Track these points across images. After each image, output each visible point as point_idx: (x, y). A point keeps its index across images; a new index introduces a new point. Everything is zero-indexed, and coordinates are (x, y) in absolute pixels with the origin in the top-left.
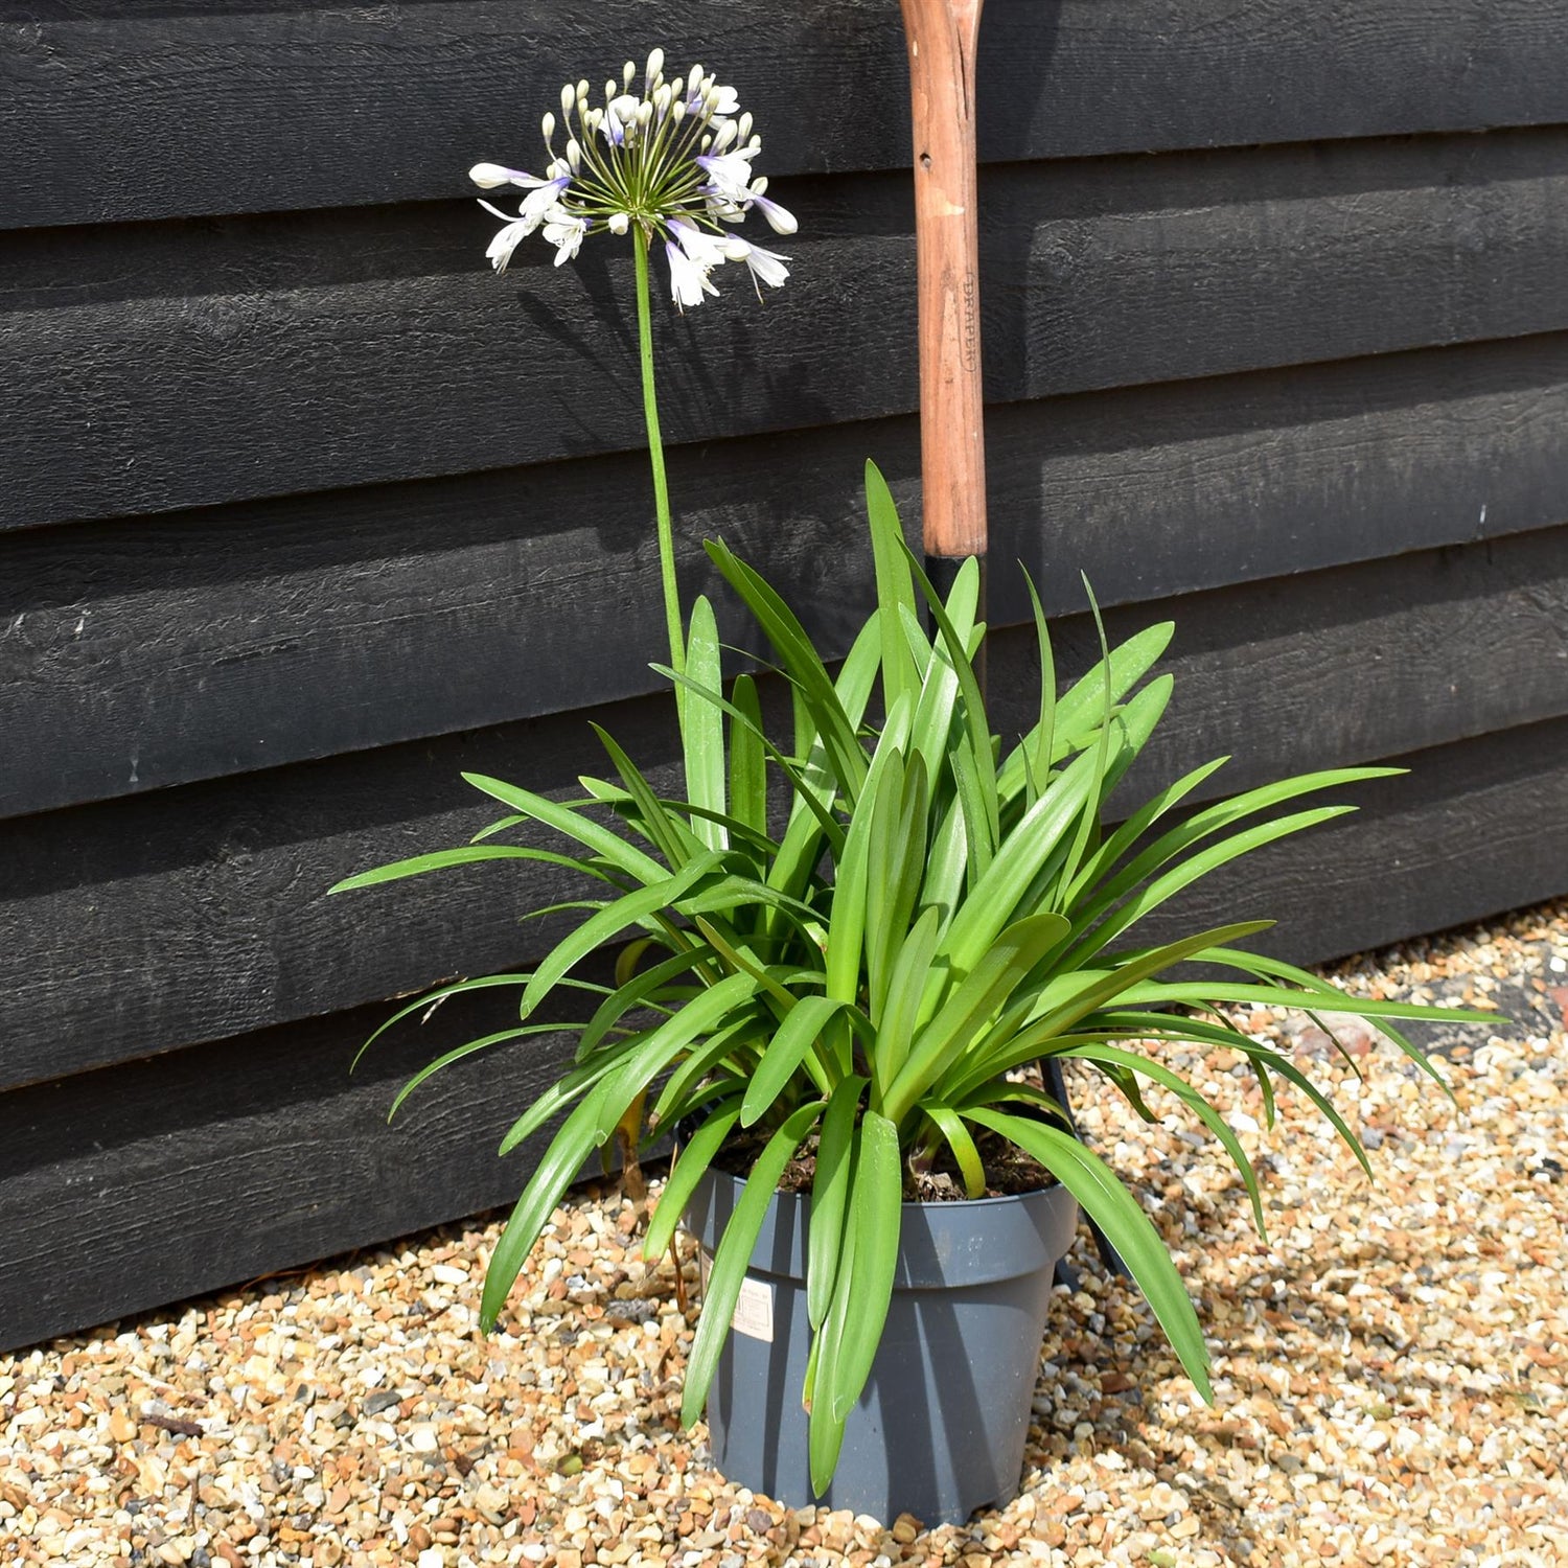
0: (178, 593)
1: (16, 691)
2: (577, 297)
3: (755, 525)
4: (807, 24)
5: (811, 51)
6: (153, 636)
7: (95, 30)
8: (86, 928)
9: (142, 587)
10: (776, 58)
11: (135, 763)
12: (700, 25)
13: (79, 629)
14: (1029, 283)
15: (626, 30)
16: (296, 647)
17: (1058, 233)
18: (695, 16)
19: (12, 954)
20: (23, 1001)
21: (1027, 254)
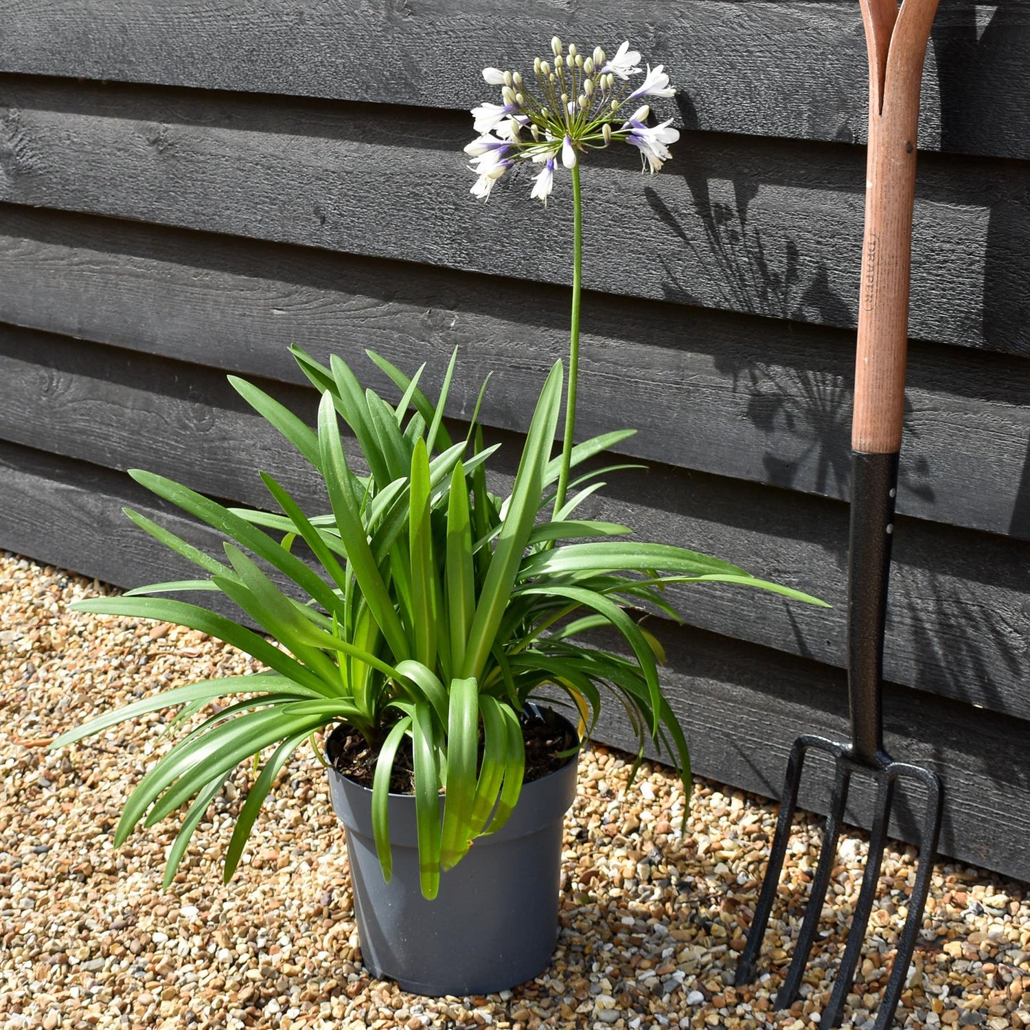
0: (499, 321)
6: (483, 340)
12: (766, 25)
13: (452, 324)
18: (762, 19)
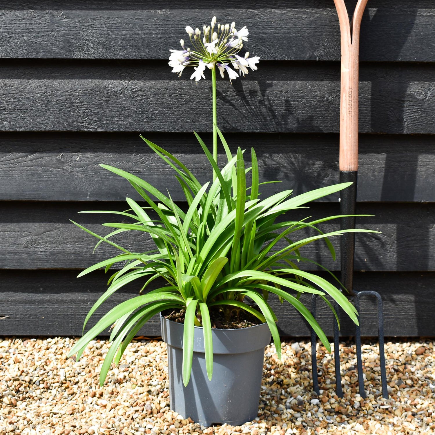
0: (107, 154)
1: (58, 171)
2: (231, 90)
3: (300, 160)
4: (312, 19)
5: (313, 26)
7: (77, 13)
8: (80, 234)
9: (97, 152)
10: (299, 28)
11: (89, 194)
12: (272, 18)
13: (78, 159)
14: (406, 99)
15: (245, 18)
16: (141, 172)
17: (420, 85)
18: (270, 15)
19: (59, 236)
20: (60, 248)
21: (406, 91)
